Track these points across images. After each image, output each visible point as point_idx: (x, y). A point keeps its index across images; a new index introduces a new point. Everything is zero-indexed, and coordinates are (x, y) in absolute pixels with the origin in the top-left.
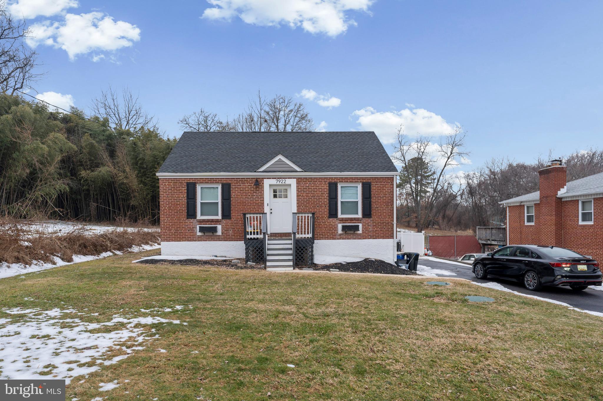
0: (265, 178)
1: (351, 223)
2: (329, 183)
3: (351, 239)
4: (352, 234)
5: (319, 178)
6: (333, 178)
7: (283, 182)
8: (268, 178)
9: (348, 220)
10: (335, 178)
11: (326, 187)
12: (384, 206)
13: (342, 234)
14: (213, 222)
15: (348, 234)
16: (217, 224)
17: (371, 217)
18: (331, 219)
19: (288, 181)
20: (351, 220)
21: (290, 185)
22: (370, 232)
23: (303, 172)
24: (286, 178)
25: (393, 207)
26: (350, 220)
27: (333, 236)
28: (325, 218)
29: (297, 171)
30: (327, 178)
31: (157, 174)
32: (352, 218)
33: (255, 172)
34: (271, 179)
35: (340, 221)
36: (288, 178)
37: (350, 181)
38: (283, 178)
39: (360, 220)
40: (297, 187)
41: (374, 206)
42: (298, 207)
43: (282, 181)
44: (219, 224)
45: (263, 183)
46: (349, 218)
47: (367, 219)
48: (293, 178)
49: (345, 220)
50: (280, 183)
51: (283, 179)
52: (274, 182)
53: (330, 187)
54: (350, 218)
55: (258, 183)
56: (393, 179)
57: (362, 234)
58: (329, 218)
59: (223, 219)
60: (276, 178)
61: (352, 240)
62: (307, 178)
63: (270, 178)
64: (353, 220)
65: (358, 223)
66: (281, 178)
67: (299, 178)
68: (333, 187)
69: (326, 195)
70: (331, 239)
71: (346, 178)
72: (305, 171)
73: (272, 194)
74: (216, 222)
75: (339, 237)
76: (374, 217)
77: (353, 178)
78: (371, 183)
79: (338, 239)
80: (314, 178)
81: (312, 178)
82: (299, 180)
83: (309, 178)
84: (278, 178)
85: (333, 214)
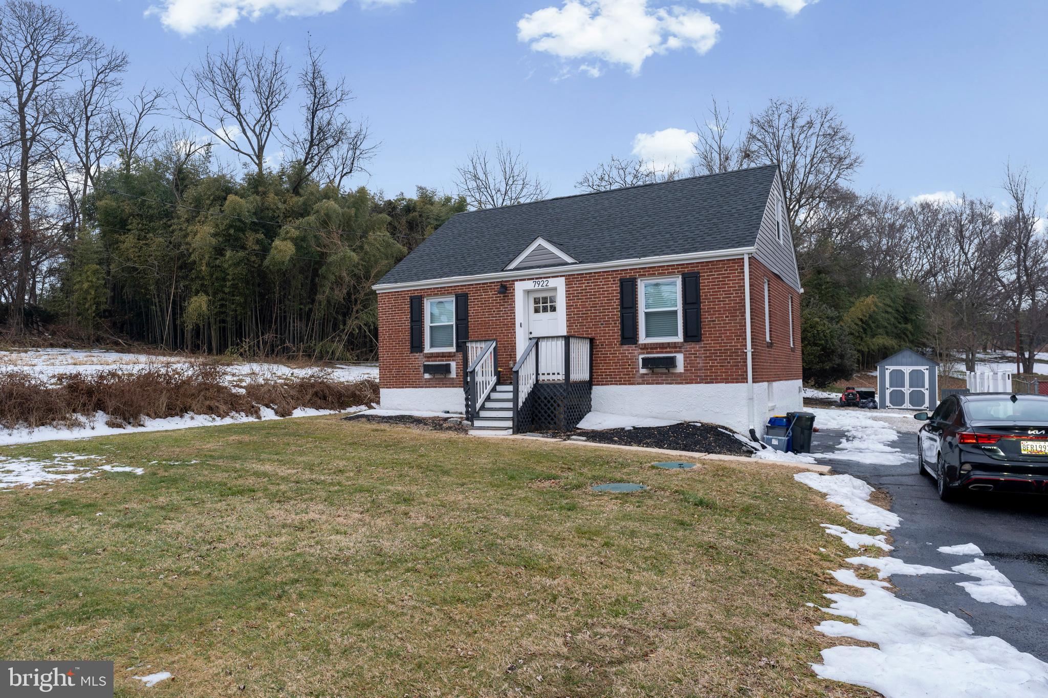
0: (517, 280)
1: (662, 352)
2: (620, 280)
3: (663, 384)
4: (665, 374)
5: (603, 272)
6: (627, 270)
7: (544, 285)
8: (521, 280)
9: (656, 348)
10: (630, 269)
11: (615, 288)
12: (726, 317)
13: (646, 374)
14: (445, 357)
15: (657, 374)
16: (450, 360)
17: (700, 340)
18: (625, 347)
19: (552, 283)
20: (663, 346)
21: (555, 289)
22: (699, 370)
23: (576, 263)
24: (549, 277)
25: (745, 319)
26: (661, 348)
27: (628, 379)
28: (615, 345)
29: (566, 264)
30: (618, 271)
31: (374, 287)
32: (663, 344)
33: (503, 270)
34: (527, 281)
35: (641, 349)
36: (553, 277)
37: (658, 274)
38: (545, 278)
39: (680, 347)
40: (566, 291)
41: (706, 318)
42: (569, 326)
43: (543, 283)
44: (453, 360)
45: (514, 290)
46: (657, 344)
47: (693, 345)
48: (561, 276)
49: (651, 348)
50: (540, 287)
51: (545, 280)
52: (530, 285)
53: (622, 286)
54: (660, 344)
55: (505, 289)
56: (743, 262)
57: (684, 373)
58: (622, 344)
59: (457, 351)
60: (533, 279)
61: (665, 386)
62: (583, 274)
63: (524, 280)
64: (666, 348)
65: (676, 352)
66: (541, 278)
67: (569, 275)
68: (628, 288)
69: (616, 303)
70: (625, 384)
71: (651, 268)
72: (580, 263)
73: (532, 306)
74: (448, 357)
75: (640, 380)
76: (707, 341)
77: (664, 266)
78: (699, 273)
79: (639, 384)
80: (595, 273)
81: (591, 273)
82: (570, 279)
83: (586, 274)
84: (537, 278)
85: (629, 335)
